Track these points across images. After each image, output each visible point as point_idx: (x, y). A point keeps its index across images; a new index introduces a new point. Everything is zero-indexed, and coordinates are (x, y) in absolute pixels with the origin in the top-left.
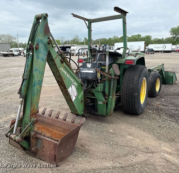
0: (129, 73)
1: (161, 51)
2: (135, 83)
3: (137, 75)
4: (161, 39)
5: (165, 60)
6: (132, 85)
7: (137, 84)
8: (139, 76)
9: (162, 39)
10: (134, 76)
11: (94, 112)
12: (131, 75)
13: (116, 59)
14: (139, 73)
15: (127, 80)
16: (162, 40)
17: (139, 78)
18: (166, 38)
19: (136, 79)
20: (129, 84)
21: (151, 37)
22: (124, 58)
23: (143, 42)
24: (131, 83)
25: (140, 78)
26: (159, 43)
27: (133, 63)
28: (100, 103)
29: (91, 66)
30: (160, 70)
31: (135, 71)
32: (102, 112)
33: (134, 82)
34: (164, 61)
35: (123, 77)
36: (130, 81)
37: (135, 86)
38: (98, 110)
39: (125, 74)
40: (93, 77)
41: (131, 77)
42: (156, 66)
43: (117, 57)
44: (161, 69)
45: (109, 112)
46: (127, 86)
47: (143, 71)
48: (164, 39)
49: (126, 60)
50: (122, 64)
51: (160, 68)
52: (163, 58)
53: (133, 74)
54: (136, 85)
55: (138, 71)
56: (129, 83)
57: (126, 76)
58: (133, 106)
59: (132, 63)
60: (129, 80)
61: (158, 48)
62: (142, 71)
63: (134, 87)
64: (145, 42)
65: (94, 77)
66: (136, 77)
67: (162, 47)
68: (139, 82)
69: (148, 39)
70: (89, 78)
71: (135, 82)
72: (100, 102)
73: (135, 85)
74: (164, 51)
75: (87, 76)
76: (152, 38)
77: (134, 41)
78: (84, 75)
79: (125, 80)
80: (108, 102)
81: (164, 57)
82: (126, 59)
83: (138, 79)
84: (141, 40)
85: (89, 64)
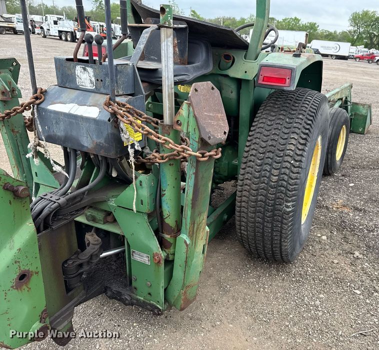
0: (269, 123)
1: (332, 55)
2: (288, 165)
3: (297, 130)
4: (333, 32)
5: (340, 73)
6: (276, 172)
7: (295, 170)
8: (304, 136)
9: (335, 32)
10: (286, 136)
11: (120, 290)
12: (277, 132)
13: (227, 57)
14: (305, 122)
15: (261, 150)
16: (334, 35)
17: (305, 145)
18: (341, 31)
19: (293, 148)
20: (268, 168)
21: (318, 26)
22: (254, 56)
23: (304, 33)
24: (275, 165)
25: (308, 144)
26: (330, 40)
27: (288, 80)
28: (140, 258)
29: (93, 79)
30: (344, 99)
31: (291, 116)
32: (150, 294)
33: (286, 158)
34: (338, 75)
35: (250, 131)
36: (271, 155)
37: (286, 178)
38: (134, 284)
39: (254, 124)
40: (98, 141)
41: (276, 138)
42: (337, 90)
43: (232, 53)
44: (346, 98)
45: (179, 296)
46: (257, 174)
47: (319, 117)
48: (338, 33)
49: (262, 67)
50: (247, 81)
51: (344, 96)
52: (335, 70)
53: (286, 125)
54: (291, 174)
55: (301, 116)
56: (267, 161)
57: (258, 130)
58: (274, 245)
59: (283, 80)
60: (270, 149)
61: (328, 48)
62: (314, 115)
63: (284, 180)
64: (307, 34)
65: (102, 141)
66: (293, 141)
67: (333, 48)
68: (304, 159)
69: (311, 28)
70: (83, 146)
71: (289, 159)
72: (142, 254)
73: (287, 171)
74: (337, 56)
75: (74, 134)
76: (318, 28)
77: (287, 30)
78: (62, 128)
79: (252, 147)
80: (174, 254)
81: (336, 66)
82: (264, 61)
83: (300, 147)
84: (301, 29)
85: (85, 69)
